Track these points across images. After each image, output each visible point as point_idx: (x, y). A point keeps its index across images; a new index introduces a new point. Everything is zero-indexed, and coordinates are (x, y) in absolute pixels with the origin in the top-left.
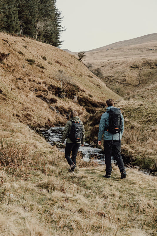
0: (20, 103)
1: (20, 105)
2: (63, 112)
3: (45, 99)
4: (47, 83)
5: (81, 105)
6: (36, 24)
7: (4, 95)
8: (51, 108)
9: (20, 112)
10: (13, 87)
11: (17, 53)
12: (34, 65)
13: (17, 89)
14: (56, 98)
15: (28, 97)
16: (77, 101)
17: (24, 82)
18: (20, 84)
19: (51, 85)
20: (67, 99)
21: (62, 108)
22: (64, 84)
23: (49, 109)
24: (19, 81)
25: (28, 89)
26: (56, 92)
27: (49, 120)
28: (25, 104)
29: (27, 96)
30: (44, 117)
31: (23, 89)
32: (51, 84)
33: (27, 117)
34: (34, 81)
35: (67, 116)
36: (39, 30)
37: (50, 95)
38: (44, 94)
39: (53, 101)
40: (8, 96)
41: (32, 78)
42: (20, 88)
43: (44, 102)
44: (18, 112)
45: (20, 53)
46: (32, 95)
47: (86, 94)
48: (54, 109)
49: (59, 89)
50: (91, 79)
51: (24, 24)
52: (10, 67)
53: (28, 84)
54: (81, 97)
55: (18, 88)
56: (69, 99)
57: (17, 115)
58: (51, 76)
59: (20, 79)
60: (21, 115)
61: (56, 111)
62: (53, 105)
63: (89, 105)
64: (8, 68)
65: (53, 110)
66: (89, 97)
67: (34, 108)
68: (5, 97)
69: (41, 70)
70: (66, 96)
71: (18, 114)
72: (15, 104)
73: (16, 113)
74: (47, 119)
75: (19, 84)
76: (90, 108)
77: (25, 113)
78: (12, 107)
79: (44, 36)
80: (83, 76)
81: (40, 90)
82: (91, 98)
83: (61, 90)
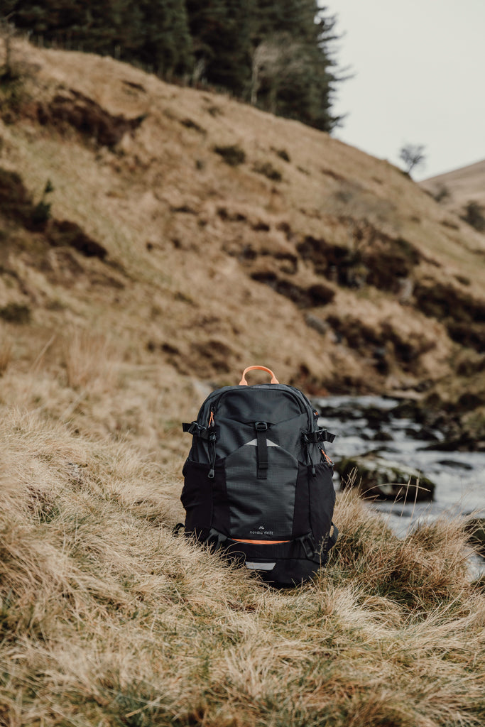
0: (180, 297)
1: (181, 306)
2: (361, 340)
3: (284, 288)
4: (294, 228)
5: (429, 314)
6: (251, 49)
7: (115, 265)
8: (311, 324)
9: (179, 333)
10: (154, 239)
11: (177, 126)
12: (245, 169)
13: (169, 246)
14: (331, 285)
15: (217, 277)
16: (412, 300)
17: (203, 224)
18: (185, 227)
19: (310, 239)
20: (373, 291)
21: (357, 324)
22: (359, 236)
23: (302, 328)
24: (181, 216)
25: (214, 249)
26: (330, 264)
27: (304, 370)
28: (202, 301)
29: (212, 274)
30: (283, 355)
31: (194, 248)
32: (308, 232)
33: (208, 356)
34: (241, 218)
35: (376, 356)
36: (263, 74)
37: (307, 276)
38: (284, 270)
39: (319, 297)
40: (130, 272)
41: (232, 206)
42: (186, 242)
43: (280, 298)
44: (174, 334)
45: (189, 124)
46: (230, 269)
47: (444, 274)
48: (325, 326)
49: (339, 252)
50: (452, 232)
51: (207, 48)
52: (146, 168)
53: (219, 229)
54: (428, 284)
55: (177, 244)
56: (381, 293)
57: (167, 348)
58: (309, 206)
59: (184, 209)
60: (183, 347)
61: (331, 336)
62: (319, 314)
63: (461, 312)
64: (138, 170)
65: (322, 332)
66: (457, 285)
67: (241, 321)
68: (118, 276)
69: (269, 183)
70: (369, 281)
71: (172, 342)
72: (162, 302)
73: (160, 336)
74: (295, 363)
75: (179, 227)
76: (464, 325)
77: (204, 338)
78: (145, 312)
79: (280, 96)
80: (425, 223)
81: (265, 253)
82: (465, 290)
83: (348, 258)
